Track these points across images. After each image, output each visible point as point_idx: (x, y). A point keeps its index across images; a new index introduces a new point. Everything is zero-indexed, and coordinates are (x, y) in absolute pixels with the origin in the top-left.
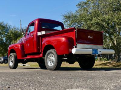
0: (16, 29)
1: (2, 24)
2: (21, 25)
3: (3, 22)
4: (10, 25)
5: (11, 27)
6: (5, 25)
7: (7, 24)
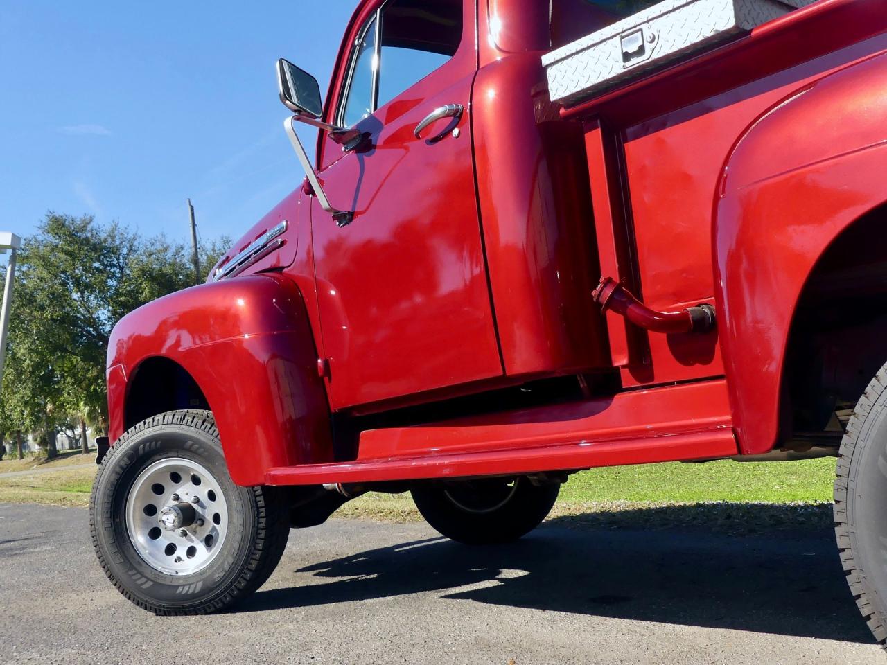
0: (169, 255)
1: (83, 229)
2: (194, 225)
3: (91, 220)
4: (131, 236)
5: (136, 243)
6: (103, 235)
7: (114, 229)
